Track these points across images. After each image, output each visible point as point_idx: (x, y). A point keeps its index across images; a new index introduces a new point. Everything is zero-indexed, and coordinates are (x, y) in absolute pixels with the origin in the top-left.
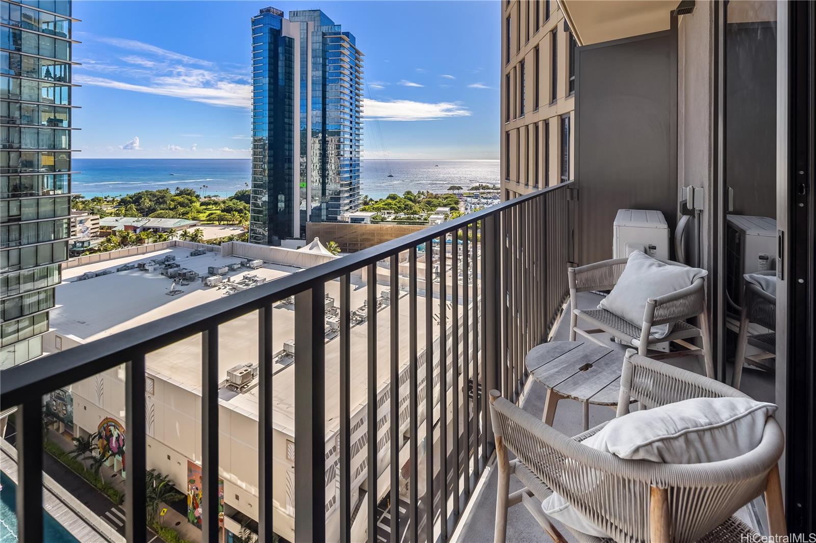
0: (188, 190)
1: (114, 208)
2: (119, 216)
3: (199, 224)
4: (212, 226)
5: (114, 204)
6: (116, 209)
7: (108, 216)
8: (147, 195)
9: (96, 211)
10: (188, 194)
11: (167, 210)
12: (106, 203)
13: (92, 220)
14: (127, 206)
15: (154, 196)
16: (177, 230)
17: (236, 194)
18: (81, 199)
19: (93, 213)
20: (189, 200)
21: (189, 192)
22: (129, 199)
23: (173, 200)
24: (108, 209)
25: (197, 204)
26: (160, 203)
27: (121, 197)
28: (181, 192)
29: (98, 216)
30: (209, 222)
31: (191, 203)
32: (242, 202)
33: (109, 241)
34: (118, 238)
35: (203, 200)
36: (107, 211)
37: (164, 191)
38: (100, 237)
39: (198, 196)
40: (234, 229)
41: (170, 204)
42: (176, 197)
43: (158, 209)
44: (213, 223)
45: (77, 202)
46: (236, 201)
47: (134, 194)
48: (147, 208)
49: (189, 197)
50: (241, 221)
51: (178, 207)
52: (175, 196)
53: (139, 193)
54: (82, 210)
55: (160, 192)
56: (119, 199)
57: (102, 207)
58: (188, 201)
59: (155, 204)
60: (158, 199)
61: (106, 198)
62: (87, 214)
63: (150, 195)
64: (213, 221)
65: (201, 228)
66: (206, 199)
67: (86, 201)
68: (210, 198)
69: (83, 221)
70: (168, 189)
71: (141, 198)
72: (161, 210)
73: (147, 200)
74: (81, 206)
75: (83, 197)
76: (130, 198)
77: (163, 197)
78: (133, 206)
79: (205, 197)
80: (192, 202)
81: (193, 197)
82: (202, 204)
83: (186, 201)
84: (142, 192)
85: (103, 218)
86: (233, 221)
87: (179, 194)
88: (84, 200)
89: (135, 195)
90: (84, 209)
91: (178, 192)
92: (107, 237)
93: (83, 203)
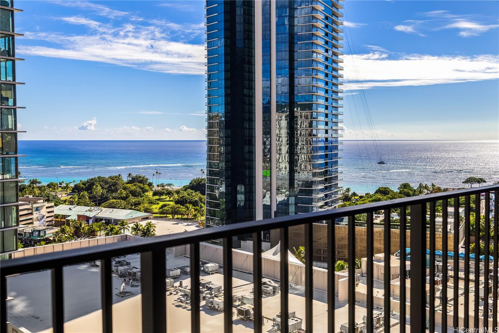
0: (140, 177)
1: (69, 195)
2: (72, 205)
3: (151, 217)
4: (166, 220)
5: (68, 190)
6: (70, 196)
7: (62, 204)
8: (99, 181)
9: (51, 198)
10: (141, 182)
11: (119, 199)
12: (60, 189)
13: (47, 208)
14: (80, 193)
15: (106, 182)
16: (129, 222)
17: (191, 183)
18: (38, 185)
19: (48, 200)
20: (142, 188)
21: (141, 179)
22: (82, 186)
23: (125, 189)
24: (63, 196)
25: (150, 194)
26: (113, 191)
27: (75, 183)
28: (133, 179)
29: (53, 204)
30: (162, 215)
31: (143, 192)
32: (198, 192)
33: (63, 231)
34: (72, 228)
35: (156, 188)
36: (62, 199)
37: (116, 177)
38: (55, 226)
39: (150, 185)
40: (188, 225)
41: (122, 193)
42: (129, 185)
43: (111, 198)
44: (166, 217)
45: (33, 188)
46: (191, 191)
47: (86, 180)
48: (100, 197)
49: (142, 185)
50: (195, 215)
51: (129, 196)
52: (127, 183)
53: (92, 179)
54: (38, 196)
55: (113, 179)
56: (72, 185)
57: (57, 194)
58: (140, 190)
59: (107, 192)
60: (110, 186)
61: (60, 184)
62: (42, 201)
63: (103, 181)
64: (167, 214)
65: (153, 222)
66: (159, 188)
67: (42, 187)
68: (163, 186)
69: (39, 208)
70: (120, 175)
71: (93, 184)
72: (113, 199)
73: (99, 188)
74: (37, 192)
75: (39, 183)
76: (83, 184)
77: (115, 184)
78: (86, 193)
79: (158, 186)
80: (145, 191)
81: (146, 186)
82: (155, 194)
83: (139, 190)
84: (95, 178)
85: (58, 205)
86: (188, 215)
87: (131, 181)
88: (40, 185)
89: (88, 182)
90: (40, 196)
91: (131, 179)
92: (60, 226)
93: (40, 188)
